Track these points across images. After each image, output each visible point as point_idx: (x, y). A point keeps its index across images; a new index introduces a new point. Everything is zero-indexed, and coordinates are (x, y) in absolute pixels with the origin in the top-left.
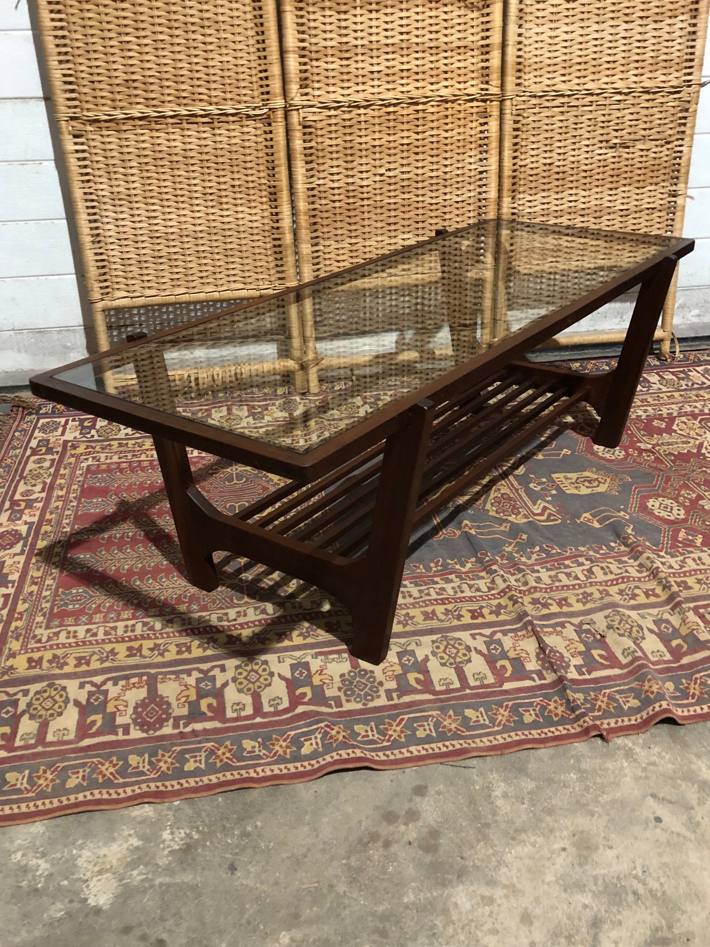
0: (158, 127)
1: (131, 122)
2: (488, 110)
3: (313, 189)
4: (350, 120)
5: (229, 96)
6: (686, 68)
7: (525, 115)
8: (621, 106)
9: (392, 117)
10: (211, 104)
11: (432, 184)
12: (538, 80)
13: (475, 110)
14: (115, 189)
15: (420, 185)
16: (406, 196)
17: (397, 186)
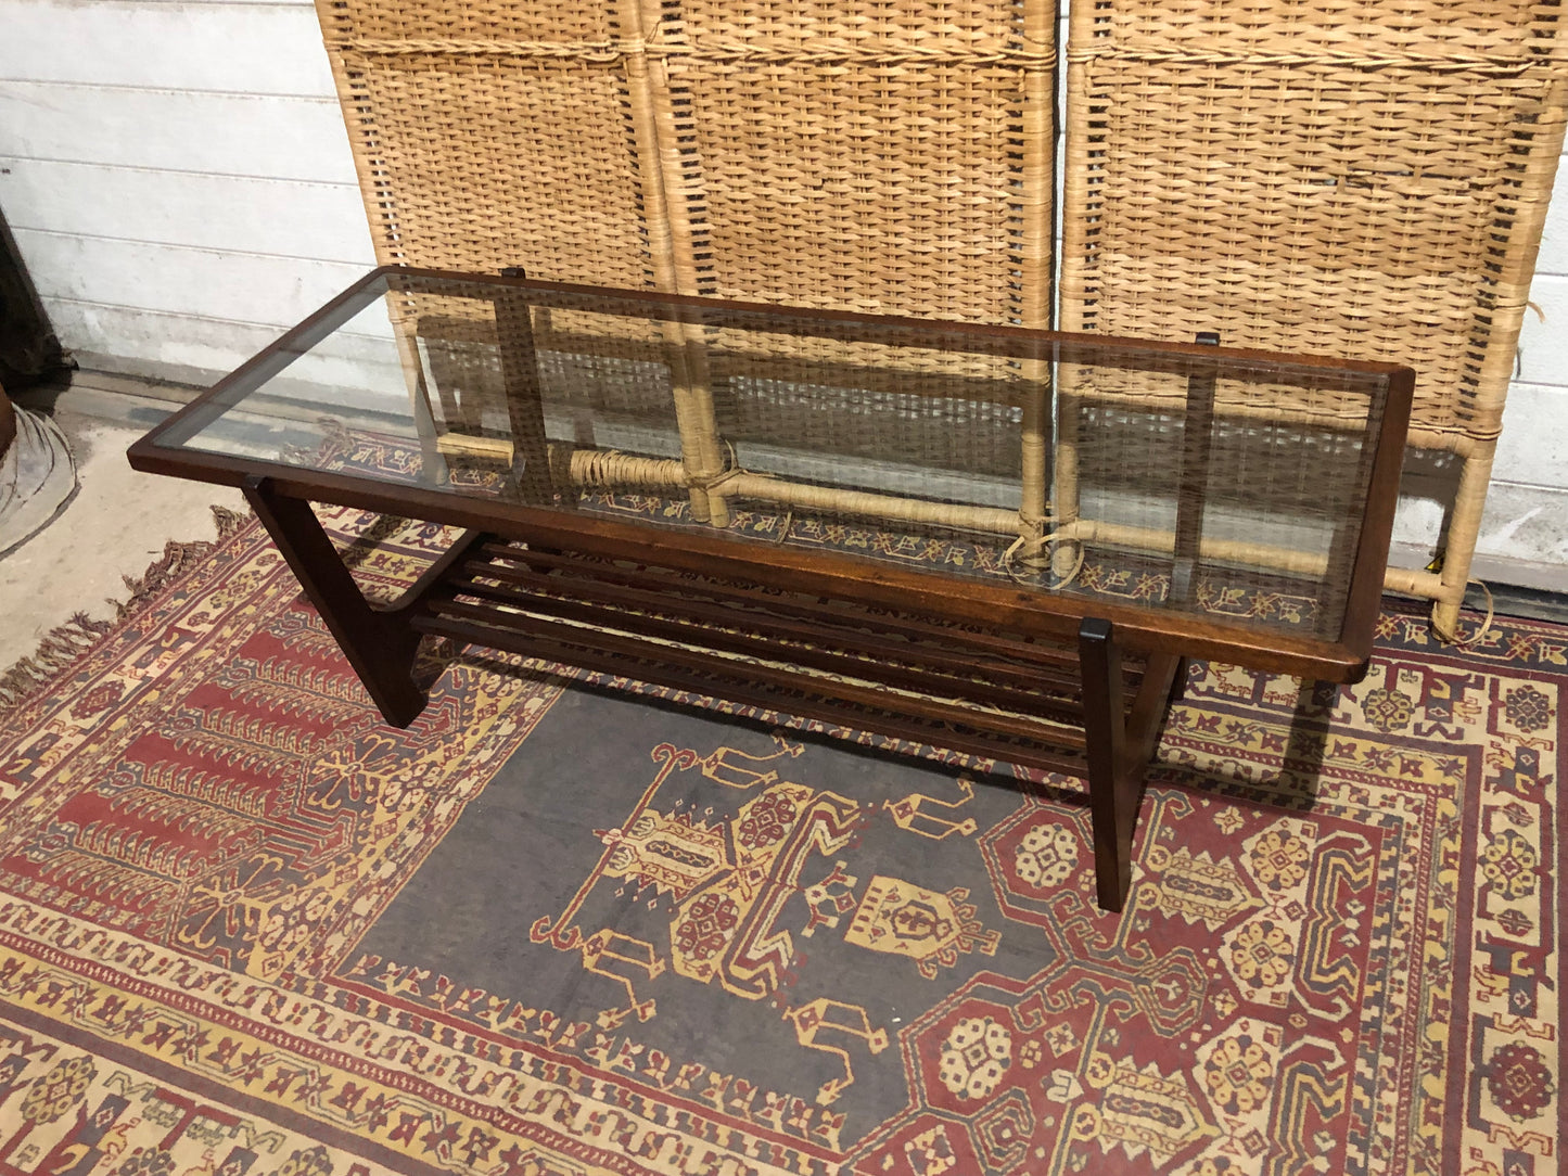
0: (460, 68)
1: (421, 60)
2: (1021, 87)
3: (700, 197)
4: (753, 84)
5: (557, 25)
6: (1539, 18)
7: (1121, 97)
8: (1356, 95)
9: (830, 84)
10: (532, 38)
11: (914, 217)
12: (1151, 26)
13: (994, 84)
14: (411, 160)
15: (891, 214)
16: (867, 231)
17: (848, 212)
